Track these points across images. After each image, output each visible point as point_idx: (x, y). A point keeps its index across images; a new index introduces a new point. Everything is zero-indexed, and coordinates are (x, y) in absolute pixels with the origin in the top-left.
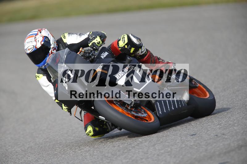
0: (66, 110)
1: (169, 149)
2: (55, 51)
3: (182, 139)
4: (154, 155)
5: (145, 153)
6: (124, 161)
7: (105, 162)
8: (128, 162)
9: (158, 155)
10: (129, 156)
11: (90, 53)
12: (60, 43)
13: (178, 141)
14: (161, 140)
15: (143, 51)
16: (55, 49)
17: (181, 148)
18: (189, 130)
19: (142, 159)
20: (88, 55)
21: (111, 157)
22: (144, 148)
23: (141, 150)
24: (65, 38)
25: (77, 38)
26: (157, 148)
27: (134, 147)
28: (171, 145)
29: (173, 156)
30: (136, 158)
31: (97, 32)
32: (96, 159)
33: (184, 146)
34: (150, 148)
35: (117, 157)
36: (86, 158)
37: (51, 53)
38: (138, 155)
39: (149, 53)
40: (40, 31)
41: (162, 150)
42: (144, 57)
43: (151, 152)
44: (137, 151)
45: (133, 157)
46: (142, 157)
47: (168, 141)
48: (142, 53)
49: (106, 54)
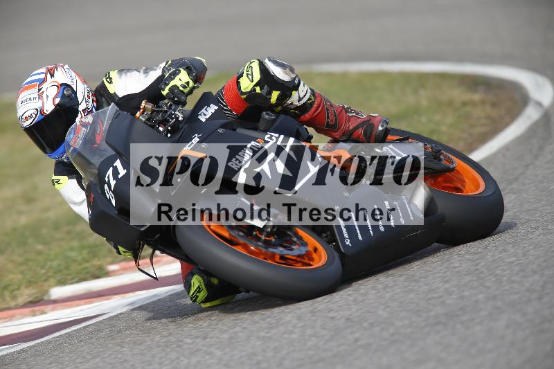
15: (302, 96)
16: (90, 113)
24: (111, 83)
25: (139, 80)
39: (318, 100)
40: (51, 72)
42: (309, 110)
48: (302, 102)
49: (213, 109)
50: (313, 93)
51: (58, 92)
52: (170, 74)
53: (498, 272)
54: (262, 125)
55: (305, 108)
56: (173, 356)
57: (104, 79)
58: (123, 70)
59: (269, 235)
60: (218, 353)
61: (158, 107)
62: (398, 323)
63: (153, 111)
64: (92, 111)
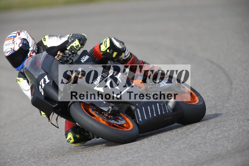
0: (45, 116)
1: (227, 134)
2: (34, 53)
3: (240, 124)
4: (212, 140)
5: (203, 138)
6: (182, 146)
7: (163, 147)
8: (186, 147)
9: (216, 140)
10: (187, 141)
11: (68, 57)
12: (40, 45)
13: (235, 126)
14: (219, 125)
15: (126, 55)
16: (34, 52)
17: (239, 133)
18: (246, 114)
19: (200, 144)
20: (65, 59)
21: (169, 142)
22: (202, 133)
23: (199, 135)
24: (45, 41)
25: (57, 41)
26: (215, 133)
27: (192, 132)
28: (229, 130)
29: (231, 141)
30: (194, 143)
31: (77, 35)
32: (153, 144)
33: (241, 131)
34: (208, 133)
35: (175, 142)
36: (144, 143)
37: (30, 56)
38: (196, 140)
39: (133, 58)
40: (19, 33)
41: (220, 134)
42: (129, 61)
43: (209, 136)
44: (195, 136)
45: (191, 141)
46: (200, 142)
47: (226, 125)
48: (126, 58)
49: (87, 57)
50: (131, 54)
51: (21, 42)
52: (71, 41)
57: (42, 39)
59: (109, 115)
61: (65, 54)
63: (62, 56)
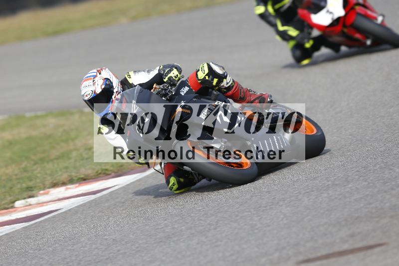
15: (228, 82)
24: (130, 78)
39: (236, 85)
40: (100, 72)
48: (228, 85)
49: (187, 89)
50: (233, 81)
51: (103, 83)
52: (168, 71)
53: (192, 215)
54: (213, 97)
55: (229, 88)
56: (23, 259)
57: (126, 76)
58: (136, 71)
60: (47, 258)
62: (140, 242)
64: (120, 92)
